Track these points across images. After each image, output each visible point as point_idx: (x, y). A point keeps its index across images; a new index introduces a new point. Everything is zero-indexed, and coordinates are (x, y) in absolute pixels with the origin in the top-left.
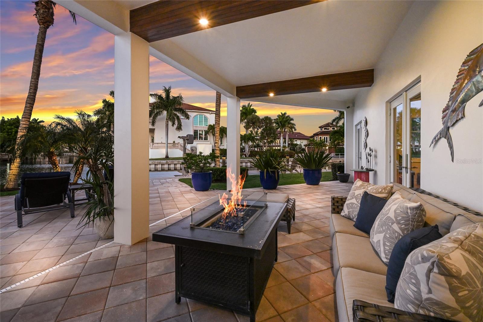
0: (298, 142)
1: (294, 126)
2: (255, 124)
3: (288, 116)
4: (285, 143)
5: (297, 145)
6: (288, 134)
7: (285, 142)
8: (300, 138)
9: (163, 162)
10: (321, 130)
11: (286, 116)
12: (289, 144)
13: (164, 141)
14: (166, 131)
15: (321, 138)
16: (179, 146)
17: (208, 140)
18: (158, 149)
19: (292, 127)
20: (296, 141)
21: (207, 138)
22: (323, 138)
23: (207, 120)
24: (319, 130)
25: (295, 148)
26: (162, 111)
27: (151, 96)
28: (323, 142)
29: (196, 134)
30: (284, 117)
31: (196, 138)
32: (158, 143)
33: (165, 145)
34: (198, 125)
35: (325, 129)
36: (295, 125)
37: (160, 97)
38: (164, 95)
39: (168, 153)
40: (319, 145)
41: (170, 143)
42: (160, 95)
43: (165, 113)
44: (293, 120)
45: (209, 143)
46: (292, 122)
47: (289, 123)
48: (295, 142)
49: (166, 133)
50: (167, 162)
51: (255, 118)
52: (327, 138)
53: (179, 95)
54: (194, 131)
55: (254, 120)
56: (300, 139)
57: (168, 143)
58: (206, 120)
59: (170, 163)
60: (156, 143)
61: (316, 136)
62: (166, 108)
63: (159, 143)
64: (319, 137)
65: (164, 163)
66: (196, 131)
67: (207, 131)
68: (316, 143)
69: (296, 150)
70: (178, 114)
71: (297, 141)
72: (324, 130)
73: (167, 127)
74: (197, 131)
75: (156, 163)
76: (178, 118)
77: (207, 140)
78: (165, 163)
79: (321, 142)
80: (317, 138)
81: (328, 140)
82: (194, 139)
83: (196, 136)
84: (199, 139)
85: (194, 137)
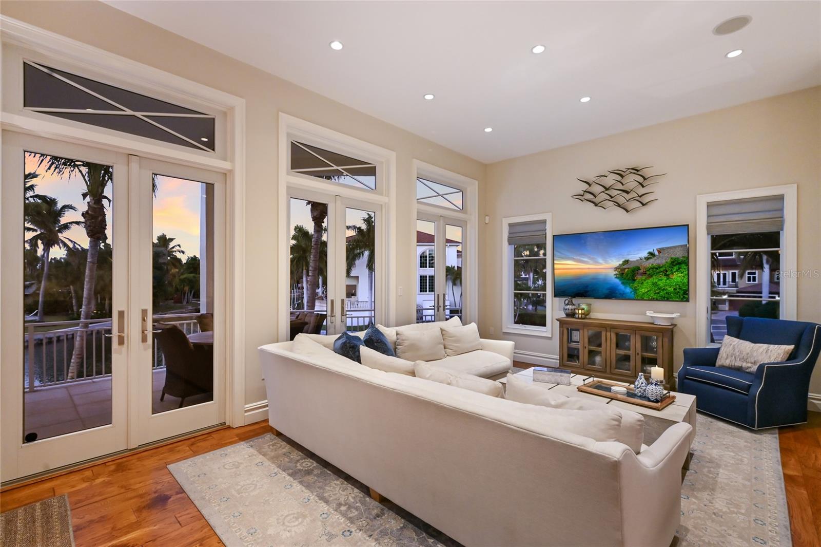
14: (370, 282)
29: (423, 283)
31: (425, 290)
33: (368, 304)
34: (428, 266)
38: (364, 227)
49: (370, 285)
54: (421, 276)
57: (372, 302)
66: (424, 276)
74: (426, 276)
81: (729, 278)
82: (421, 291)
83: (424, 285)
84: (429, 291)
85: (421, 288)
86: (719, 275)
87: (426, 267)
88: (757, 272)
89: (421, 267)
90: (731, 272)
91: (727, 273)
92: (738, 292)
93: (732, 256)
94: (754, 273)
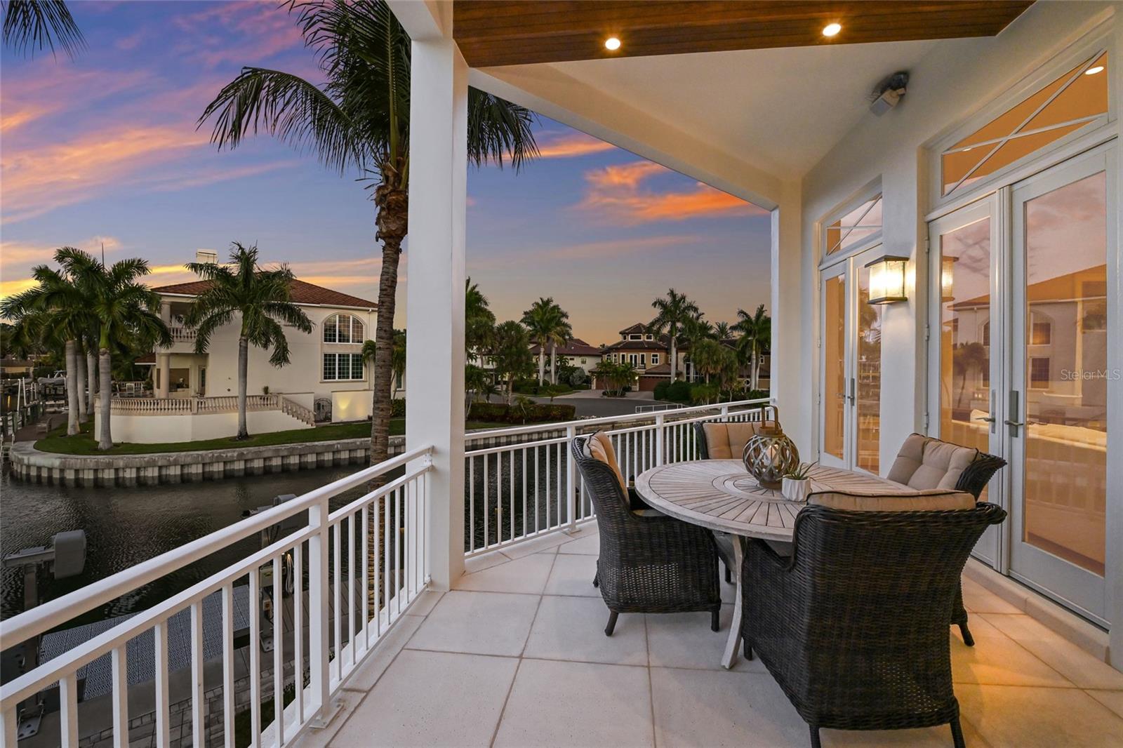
0: (576, 362)
1: (568, 329)
2: (484, 340)
3: (556, 307)
4: (549, 365)
5: (574, 369)
6: (556, 346)
7: (548, 363)
8: (581, 353)
9: (229, 455)
10: (625, 338)
11: (552, 305)
12: (557, 368)
13: (236, 391)
14: (242, 367)
15: (623, 356)
16: (281, 401)
17: (363, 379)
18: (216, 412)
19: (565, 330)
20: (571, 359)
21: (361, 373)
22: (628, 356)
23: (362, 327)
24: (620, 338)
25: (571, 378)
26: (228, 312)
27: (195, 271)
28: (629, 369)
29: (330, 365)
30: (546, 311)
31: (332, 375)
32: (214, 398)
33: (239, 401)
34: (337, 340)
35: (632, 338)
36: (571, 328)
37: (223, 274)
38: (235, 269)
39: (245, 425)
40: (621, 375)
41: (253, 396)
42: (222, 269)
43: (238, 315)
44: (567, 317)
45: (366, 386)
46: (564, 320)
47: (559, 324)
48: (571, 363)
49: (241, 371)
50: (243, 454)
51: (483, 326)
52: (636, 356)
53: (280, 269)
54: (326, 355)
55: (481, 332)
56: (580, 355)
57: (247, 397)
58: (358, 327)
59: (250, 456)
60: (211, 398)
61: (614, 352)
62: (240, 302)
63: (218, 398)
64: (621, 354)
65: (233, 457)
66: (330, 355)
67: (361, 356)
68: (616, 371)
69: (573, 382)
70: (276, 321)
71: (573, 359)
72: (630, 340)
73: (243, 357)
74: (334, 355)
75: (207, 461)
76: (277, 330)
77: (361, 377)
78: (235, 458)
79: (626, 370)
80: (615, 356)
81: (639, 361)
82: (325, 378)
83: (330, 369)
84: (339, 378)
85: (325, 373)
86: (631, 356)
87: (334, 341)
88: (658, 354)
89: (326, 340)
90: (641, 354)
91: (637, 355)
92: (646, 373)
93: (640, 339)
94: (656, 356)
